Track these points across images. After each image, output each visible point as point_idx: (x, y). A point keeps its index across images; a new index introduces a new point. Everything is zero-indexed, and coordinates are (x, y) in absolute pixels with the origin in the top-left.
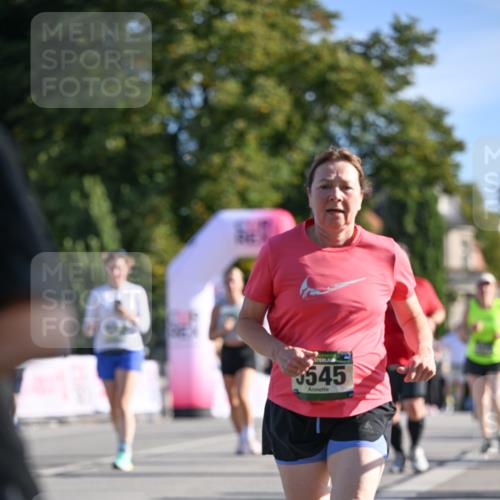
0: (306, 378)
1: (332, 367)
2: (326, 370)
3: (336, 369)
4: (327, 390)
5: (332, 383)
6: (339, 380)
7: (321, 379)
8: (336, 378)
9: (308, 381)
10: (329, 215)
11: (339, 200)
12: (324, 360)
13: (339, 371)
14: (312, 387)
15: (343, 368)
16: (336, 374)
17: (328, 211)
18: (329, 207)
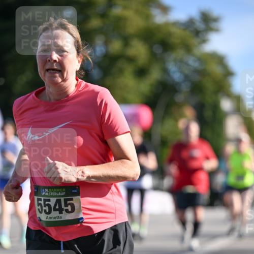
0: (44, 208)
1: (62, 199)
2: (58, 202)
3: (66, 201)
4: (61, 217)
5: (64, 212)
6: (70, 210)
7: (55, 210)
8: (66, 208)
9: (45, 211)
10: (48, 74)
11: (55, 61)
12: (56, 194)
13: (68, 202)
14: (49, 216)
15: (72, 199)
16: (66, 205)
17: (47, 70)
18: (48, 67)
